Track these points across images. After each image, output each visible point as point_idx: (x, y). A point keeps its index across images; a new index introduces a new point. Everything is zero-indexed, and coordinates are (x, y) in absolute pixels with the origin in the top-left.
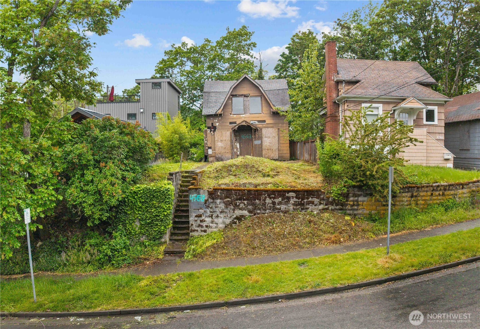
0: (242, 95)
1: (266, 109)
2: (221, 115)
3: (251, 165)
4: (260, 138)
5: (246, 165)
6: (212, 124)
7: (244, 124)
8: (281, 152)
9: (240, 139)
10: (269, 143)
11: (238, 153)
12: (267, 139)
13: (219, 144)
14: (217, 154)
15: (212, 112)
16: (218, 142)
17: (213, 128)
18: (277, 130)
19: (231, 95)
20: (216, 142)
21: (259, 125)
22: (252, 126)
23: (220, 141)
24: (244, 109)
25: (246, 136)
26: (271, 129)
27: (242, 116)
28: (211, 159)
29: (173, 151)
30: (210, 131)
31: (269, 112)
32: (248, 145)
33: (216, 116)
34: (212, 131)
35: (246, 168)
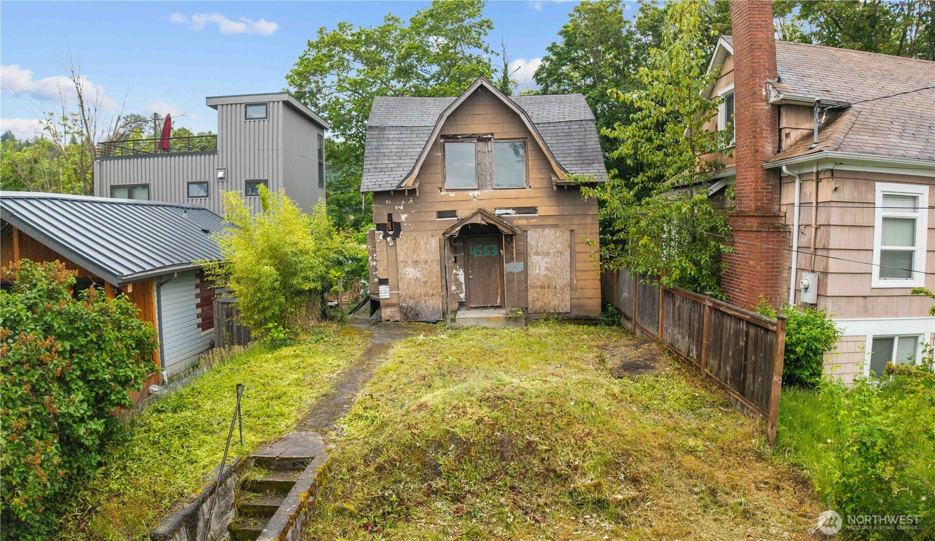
0: (470, 137)
1: (537, 177)
2: (412, 192)
3: (521, 444)
4: (524, 257)
5: (501, 442)
6: (390, 216)
7: (478, 220)
8: (577, 294)
9: (467, 257)
10: (547, 269)
11: (462, 296)
12: (540, 258)
13: (410, 273)
14: (404, 301)
15: (388, 182)
16: (405, 266)
17: (393, 228)
18: (568, 233)
19: (443, 137)
20: (401, 265)
21: (521, 221)
22: (500, 227)
23: (410, 262)
24: (478, 175)
25: (482, 249)
26: (553, 230)
27: (471, 194)
28: (386, 313)
29: (264, 309)
30: (385, 237)
31: (545, 183)
32: (489, 274)
33: (398, 194)
34: (389, 235)
35: (503, 458)
